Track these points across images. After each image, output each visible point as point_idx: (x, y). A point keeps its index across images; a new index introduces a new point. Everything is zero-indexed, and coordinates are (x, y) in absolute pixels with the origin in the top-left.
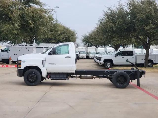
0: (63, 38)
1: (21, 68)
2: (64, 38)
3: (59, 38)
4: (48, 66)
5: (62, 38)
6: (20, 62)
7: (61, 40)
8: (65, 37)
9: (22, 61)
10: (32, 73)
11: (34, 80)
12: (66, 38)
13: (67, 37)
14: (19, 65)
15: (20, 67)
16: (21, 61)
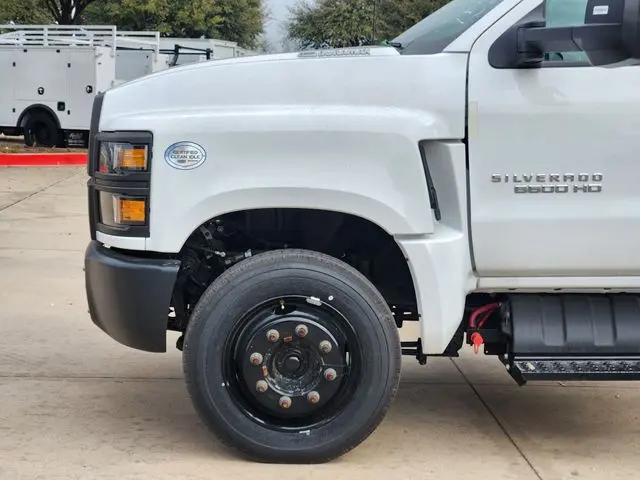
0: (210, 16)
1: (146, 234)
2: (212, 17)
3: (192, 12)
4: (490, 208)
5: (203, 16)
6: (130, 159)
7: (202, 27)
8: (219, 9)
9: (159, 149)
10: (297, 303)
11: (315, 396)
12: (223, 14)
13: (228, 9)
14: (125, 196)
15: (141, 229)
16: (141, 141)
